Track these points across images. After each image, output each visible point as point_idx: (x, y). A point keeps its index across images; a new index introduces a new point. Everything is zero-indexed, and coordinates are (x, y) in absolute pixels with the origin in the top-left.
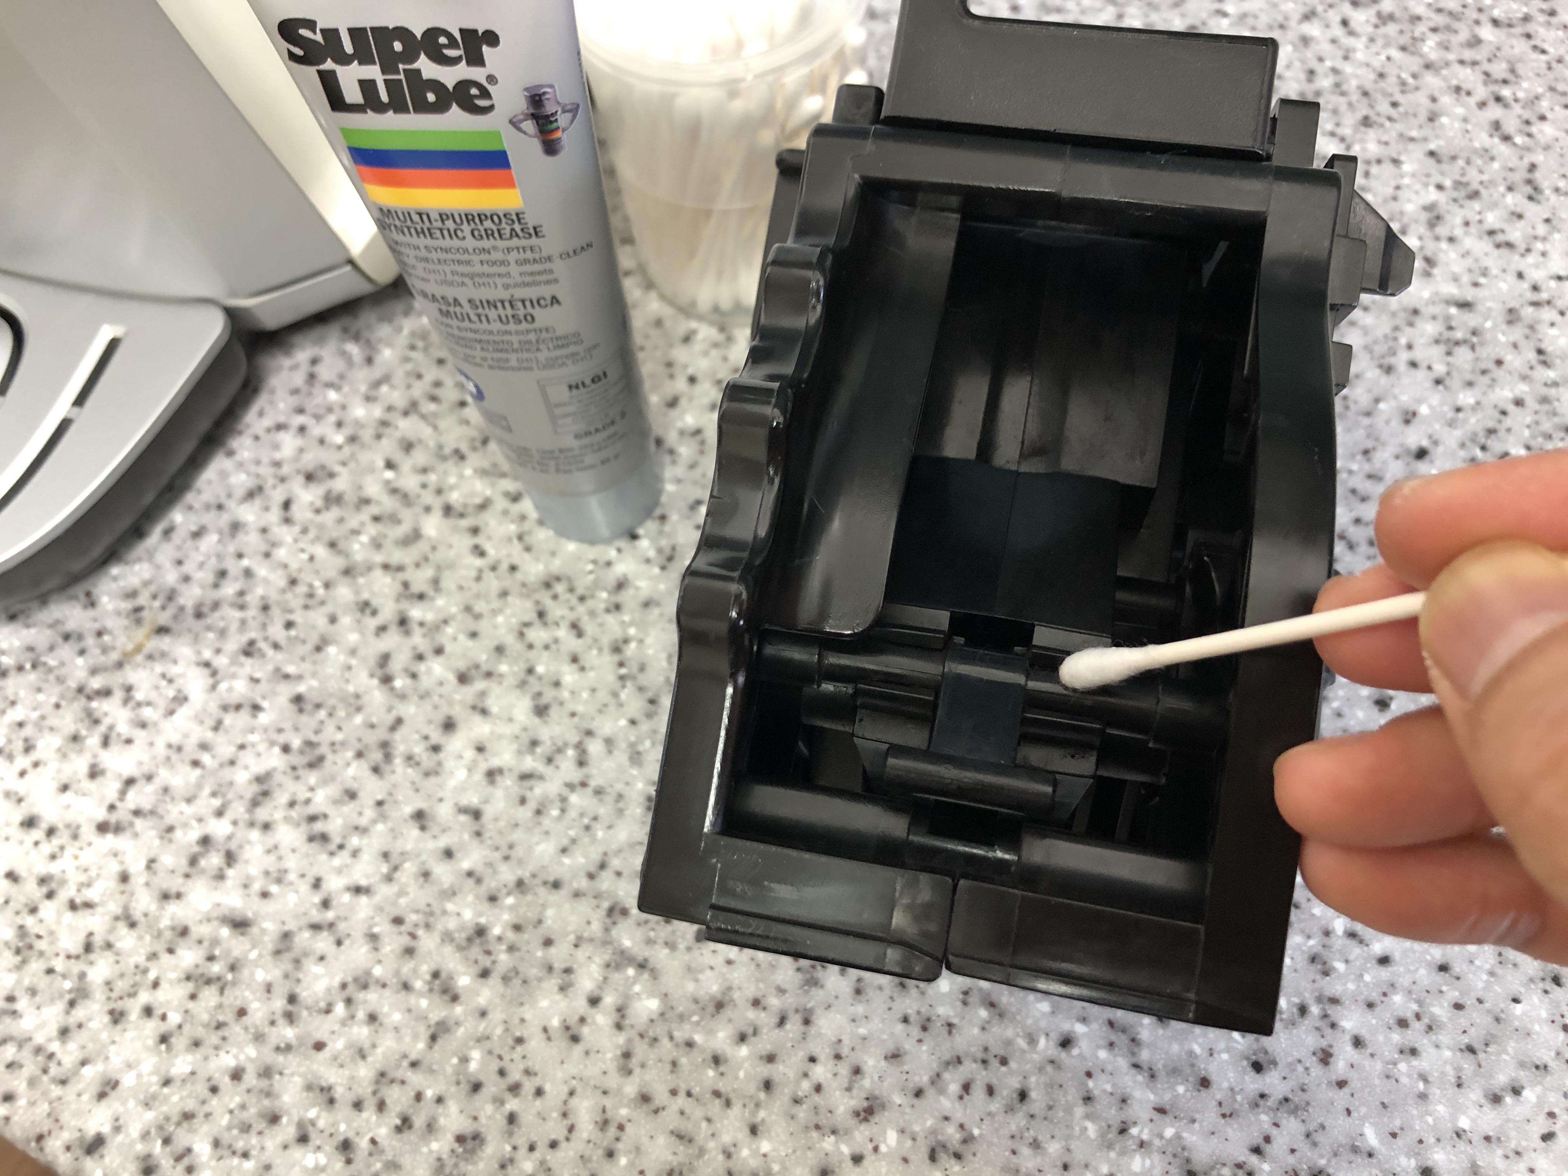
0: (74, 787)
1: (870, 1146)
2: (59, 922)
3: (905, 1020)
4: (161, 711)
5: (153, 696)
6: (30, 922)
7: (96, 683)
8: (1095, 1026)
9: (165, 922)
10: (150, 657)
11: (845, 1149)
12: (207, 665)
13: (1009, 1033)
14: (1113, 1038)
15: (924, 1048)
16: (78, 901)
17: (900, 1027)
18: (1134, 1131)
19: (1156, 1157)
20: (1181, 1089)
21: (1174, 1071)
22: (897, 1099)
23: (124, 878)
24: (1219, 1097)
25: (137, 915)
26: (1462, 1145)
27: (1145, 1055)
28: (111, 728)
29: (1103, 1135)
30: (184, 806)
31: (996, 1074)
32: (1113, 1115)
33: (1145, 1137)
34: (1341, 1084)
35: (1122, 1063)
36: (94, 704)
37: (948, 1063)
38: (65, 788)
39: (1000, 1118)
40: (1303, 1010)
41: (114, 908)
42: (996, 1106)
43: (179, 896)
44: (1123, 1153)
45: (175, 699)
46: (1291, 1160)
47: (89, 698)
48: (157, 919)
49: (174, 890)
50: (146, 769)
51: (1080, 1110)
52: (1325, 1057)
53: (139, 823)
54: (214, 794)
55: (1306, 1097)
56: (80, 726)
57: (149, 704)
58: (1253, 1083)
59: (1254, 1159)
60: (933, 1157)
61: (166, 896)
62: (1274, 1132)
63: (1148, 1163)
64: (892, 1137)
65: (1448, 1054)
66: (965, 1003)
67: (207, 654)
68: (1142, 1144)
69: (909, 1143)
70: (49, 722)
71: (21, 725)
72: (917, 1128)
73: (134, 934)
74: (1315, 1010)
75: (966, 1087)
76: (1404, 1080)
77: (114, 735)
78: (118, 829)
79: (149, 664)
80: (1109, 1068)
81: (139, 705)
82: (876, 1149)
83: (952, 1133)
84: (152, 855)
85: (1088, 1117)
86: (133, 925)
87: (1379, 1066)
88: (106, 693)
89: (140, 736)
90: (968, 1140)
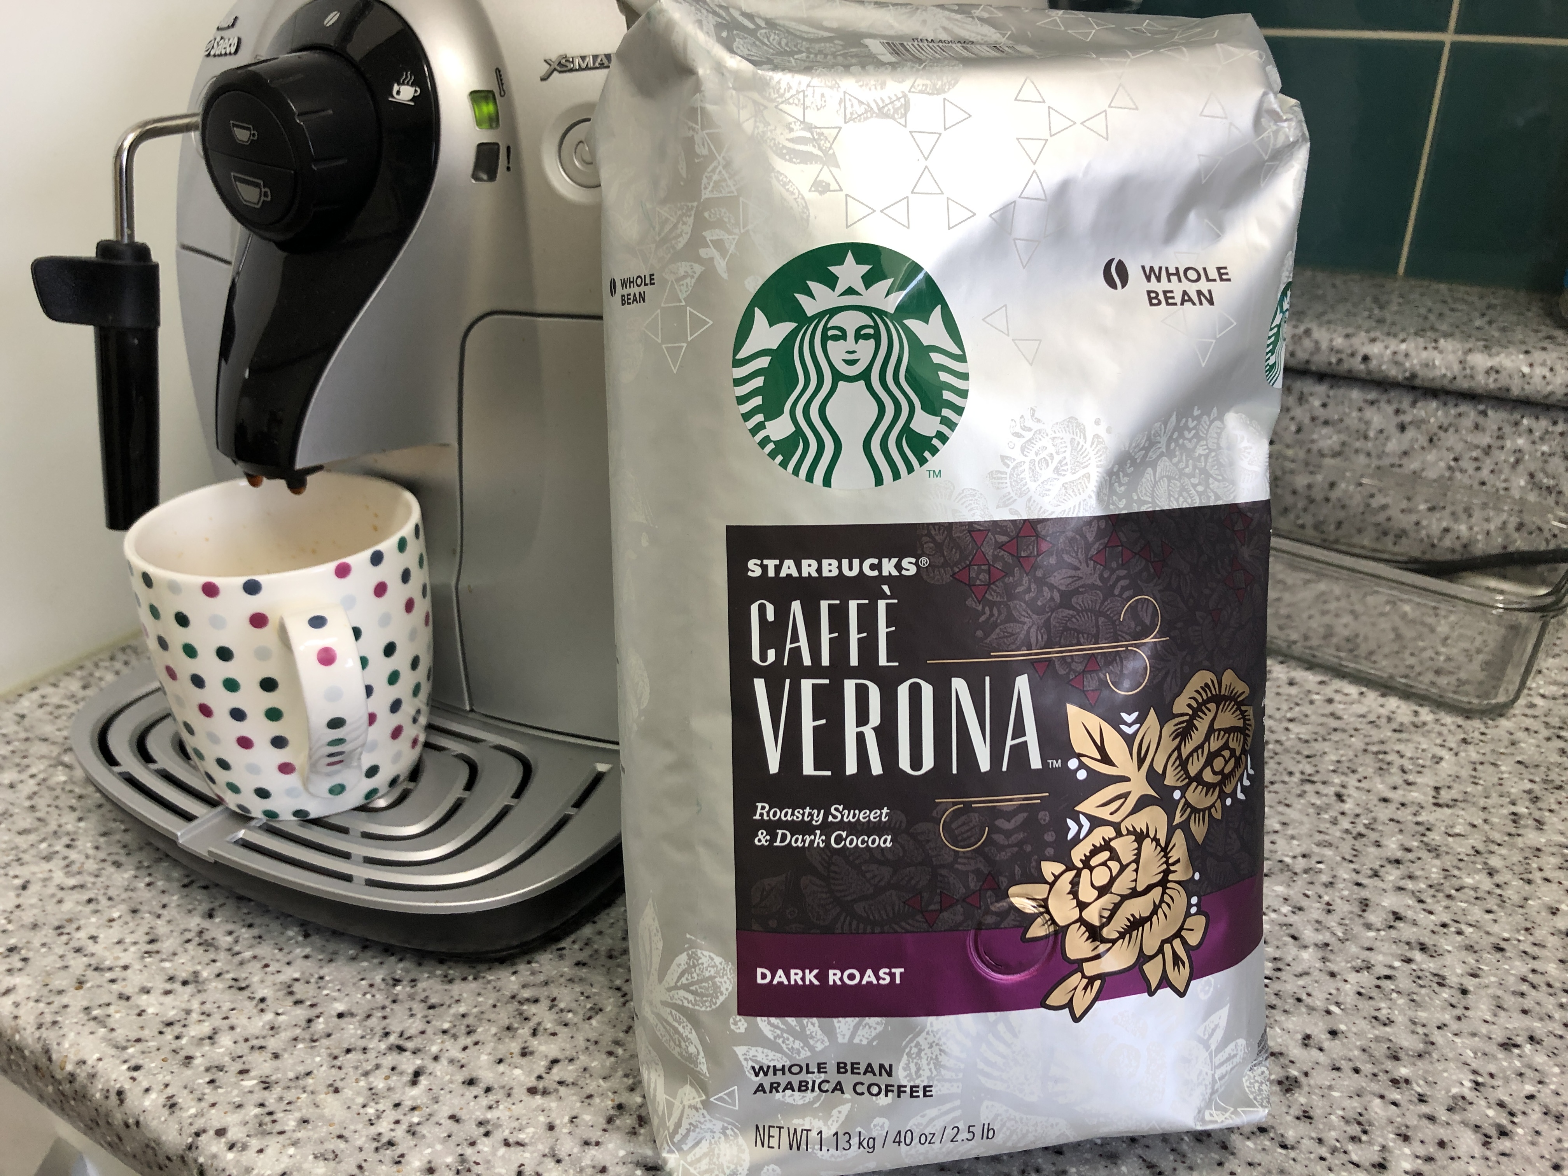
0: (509, 1061)
2: (494, 1153)
4: (581, 1016)
5: (574, 1005)
6: (469, 1151)
7: (526, 994)
9: (586, 1162)
10: (571, 980)
12: (619, 989)
16: (511, 1140)
23: (551, 1128)
25: (562, 1154)
28: (539, 1024)
30: (601, 1082)
36: (525, 1007)
38: (500, 1061)
41: (543, 1147)
43: (597, 1144)
45: (591, 1009)
47: (521, 1003)
48: (579, 1160)
49: (593, 1140)
50: (568, 1054)
53: (562, 1090)
54: (626, 1076)
56: (512, 1020)
57: (569, 1011)
61: (587, 1143)
67: (618, 982)
70: (486, 1016)
71: (463, 1016)
73: (560, 1167)
77: (541, 1028)
78: (545, 1093)
79: (570, 985)
81: (562, 1011)
84: (574, 1114)
86: (559, 1161)
88: (536, 1001)
89: (563, 1032)
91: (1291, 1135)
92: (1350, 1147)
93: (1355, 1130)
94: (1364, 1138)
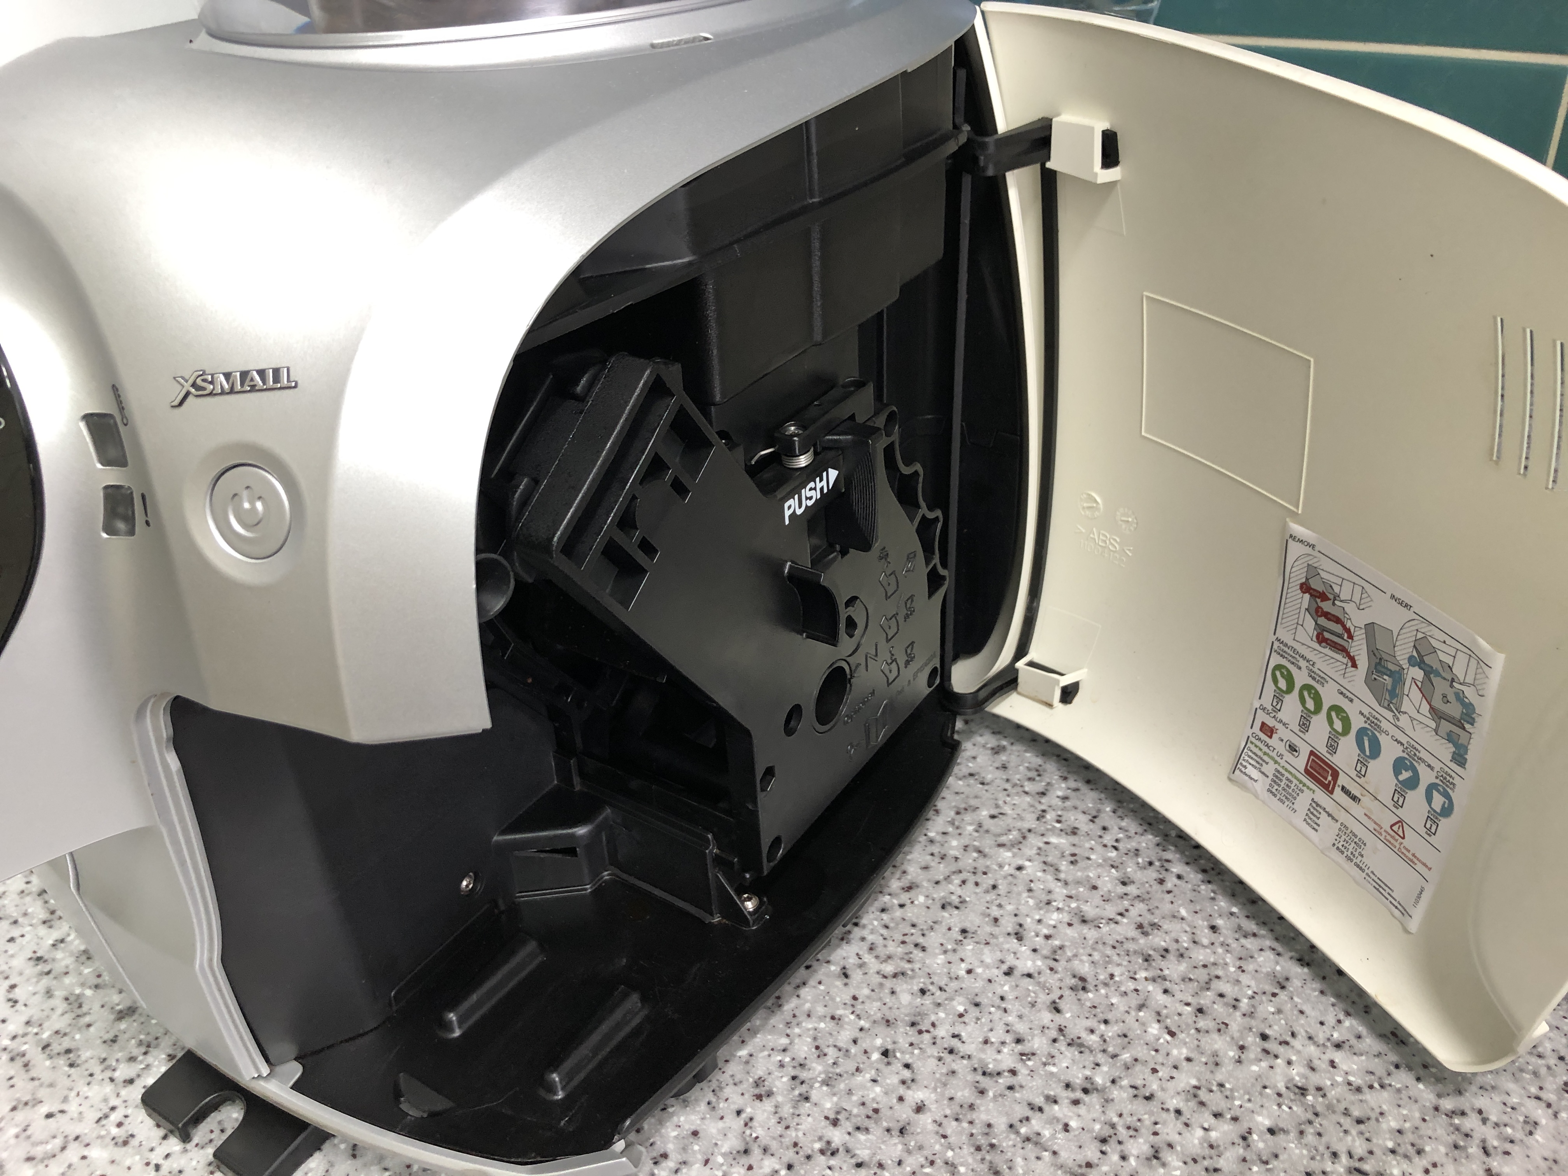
1: (909, 901)
3: (932, 854)
8: (1036, 863)
11: (896, 902)
13: (988, 863)
14: (1046, 868)
15: (942, 865)
17: (929, 857)
18: (1054, 904)
19: (1065, 914)
20: (1081, 889)
21: (1078, 883)
22: (925, 884)
24: (1101, 893)
26: (1233, 918)
27: (1062, 876)
29: (1037, 905)
31: (980, 878)
32: (1044, 897)
33: (1060, 906)
34: (1169, 892)
35: (1050, 878)
37: (954, 872)
39: (982, 895)
40: (1151, 864)
42: (978, 890)
44: (1047, 912)
46: (1139, 919)
51: (1025, 894)
52: (1161, 882)
55: (1149, 896)
58: (1121, 889)
59: (1119, 918)
60: (943, 907)
62: (1131, 908)
63: (1061, 916)
64: (921, 899)
65: (1228, 884)
66: (965, 850)
68: (1058, 909)
69: (931, 901)
72: (935, 896)
74: (1157, 864)
75: (964, 882)
76: (1203, 892)
80: (1042, 879)
82: (912, 902)
83: (955, 899)
85: (1029, 897)
87: (1190, 886)
90: (963, 902)
91: (989, 777)
92: (1026, 783)
93: (1033, 774)
94: (1038, 778)
